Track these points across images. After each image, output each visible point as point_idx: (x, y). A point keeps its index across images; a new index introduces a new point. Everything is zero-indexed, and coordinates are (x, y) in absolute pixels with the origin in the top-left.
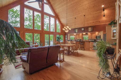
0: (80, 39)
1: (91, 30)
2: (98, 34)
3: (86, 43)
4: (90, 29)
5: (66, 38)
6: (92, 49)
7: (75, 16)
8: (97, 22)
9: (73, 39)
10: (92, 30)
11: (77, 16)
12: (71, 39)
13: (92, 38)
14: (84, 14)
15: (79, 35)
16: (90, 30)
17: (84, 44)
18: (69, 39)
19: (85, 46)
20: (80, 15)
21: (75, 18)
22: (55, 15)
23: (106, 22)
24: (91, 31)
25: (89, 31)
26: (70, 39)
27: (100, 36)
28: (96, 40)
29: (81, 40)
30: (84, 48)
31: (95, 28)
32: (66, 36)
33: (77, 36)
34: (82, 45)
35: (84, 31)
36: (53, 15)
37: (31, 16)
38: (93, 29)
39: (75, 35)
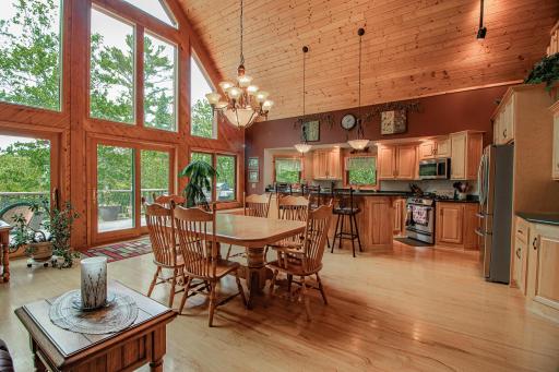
0: (330, 177)
1: (396, 125)
2: (435, 151)
3: (369, 202)
4: (389, 121)
5: (254, 176)
6: (399, 236)
7: (306, 37)
8: (433, 74)
9: (294, 180)
10: (403, 128)
11: (316, 32)
12: (279, 180)
13: (396, 173)
14: (358, 19)
15: (323, 154)
16: (392, 127)
17: (359, 211)
18: (268, 181)
19: (365, 222)
20: (336, 25)
21: (305, 50)
22: (177, 27)
23: (485, 79)
24: (397, 134)
25: (383, 133)
26: (275, 180)
27: (449, 161)
28: (419, 185)
29: (334, 183)
30: (357, 236)
31: (418, 117)
32: (254, 162)
33: (316, 162)
34: (347, 218)
35: (358, 131)
36: (169, 23)
37: (54, 40)
38: (407, 123)
39: (303, 155)
